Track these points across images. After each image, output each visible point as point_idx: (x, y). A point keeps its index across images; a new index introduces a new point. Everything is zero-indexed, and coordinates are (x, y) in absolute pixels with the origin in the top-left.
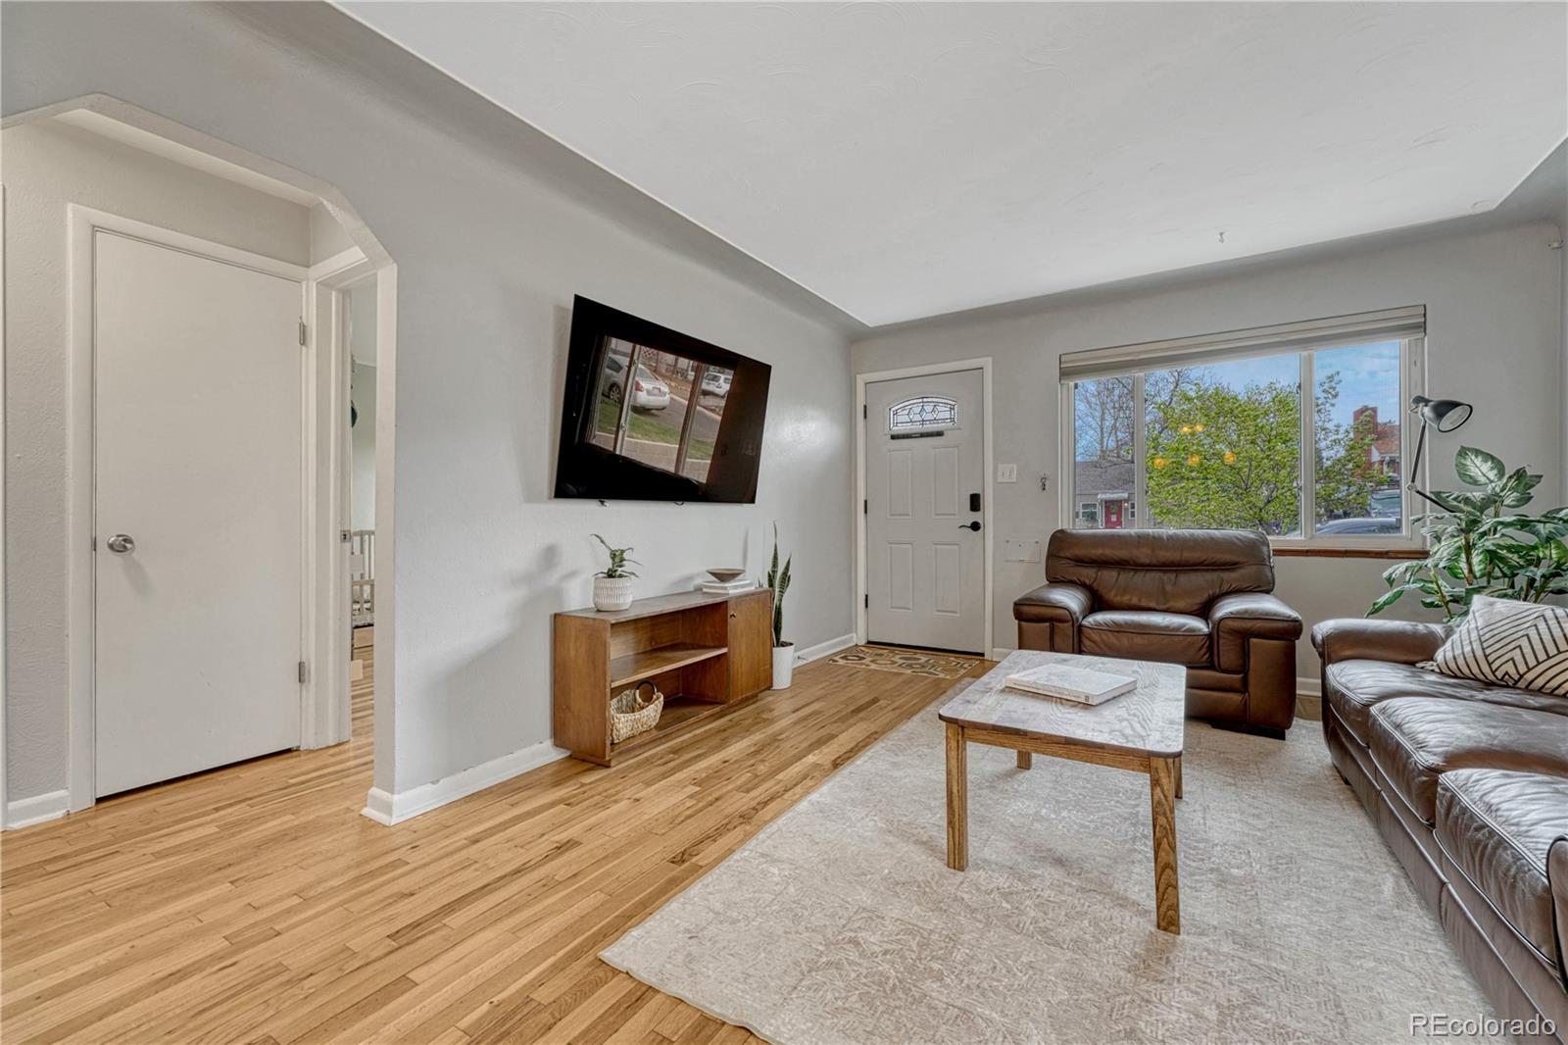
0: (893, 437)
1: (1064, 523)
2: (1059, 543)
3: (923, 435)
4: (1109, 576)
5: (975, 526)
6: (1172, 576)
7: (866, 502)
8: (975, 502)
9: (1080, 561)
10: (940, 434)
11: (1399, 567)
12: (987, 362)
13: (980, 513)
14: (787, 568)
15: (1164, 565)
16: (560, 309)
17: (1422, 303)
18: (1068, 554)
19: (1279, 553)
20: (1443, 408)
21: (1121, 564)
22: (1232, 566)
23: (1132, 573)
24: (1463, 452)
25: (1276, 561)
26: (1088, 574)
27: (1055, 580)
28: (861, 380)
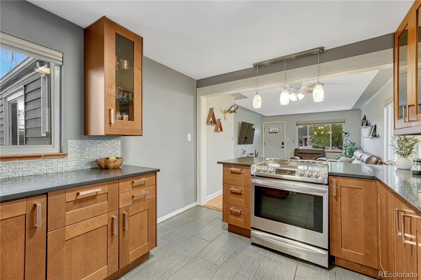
0: (269, 133)
1: (297, 147)
2: (296, 150)
3: (274, 133)
4: (303, 155)
5: (283, 147)
6: (312, 155)
7: (264, 143)
8: (283, 144)
9: (299, 153)
10: (277, 133)
11: (338, 154)
12: (285, 122)
13: (283, 145)
14: (257, 153)
15: (311, 153)
16: (240, 123)
17: (345, 119)
18: (298, 152)
19: (326, 152)
20: (346, 134)
21: (305, 153)
22: (320, 154)
23: (306, 155)
24: (346, 140)
25: (326, 153)
26: (300, 155)
27: (295, 156)
28: (264, 123)
